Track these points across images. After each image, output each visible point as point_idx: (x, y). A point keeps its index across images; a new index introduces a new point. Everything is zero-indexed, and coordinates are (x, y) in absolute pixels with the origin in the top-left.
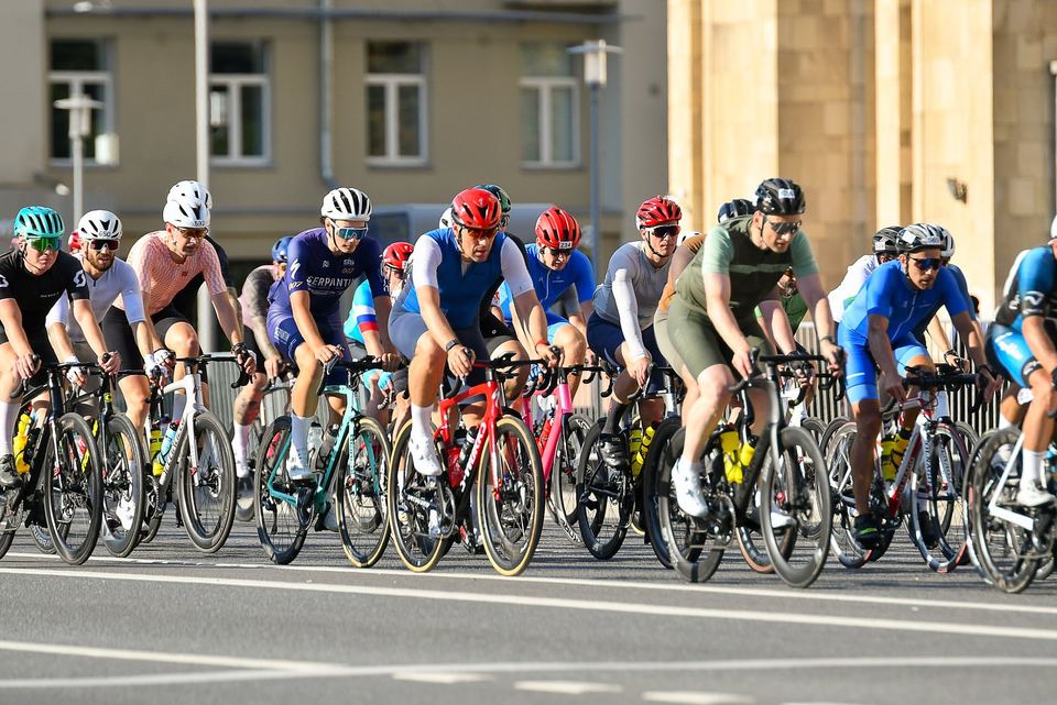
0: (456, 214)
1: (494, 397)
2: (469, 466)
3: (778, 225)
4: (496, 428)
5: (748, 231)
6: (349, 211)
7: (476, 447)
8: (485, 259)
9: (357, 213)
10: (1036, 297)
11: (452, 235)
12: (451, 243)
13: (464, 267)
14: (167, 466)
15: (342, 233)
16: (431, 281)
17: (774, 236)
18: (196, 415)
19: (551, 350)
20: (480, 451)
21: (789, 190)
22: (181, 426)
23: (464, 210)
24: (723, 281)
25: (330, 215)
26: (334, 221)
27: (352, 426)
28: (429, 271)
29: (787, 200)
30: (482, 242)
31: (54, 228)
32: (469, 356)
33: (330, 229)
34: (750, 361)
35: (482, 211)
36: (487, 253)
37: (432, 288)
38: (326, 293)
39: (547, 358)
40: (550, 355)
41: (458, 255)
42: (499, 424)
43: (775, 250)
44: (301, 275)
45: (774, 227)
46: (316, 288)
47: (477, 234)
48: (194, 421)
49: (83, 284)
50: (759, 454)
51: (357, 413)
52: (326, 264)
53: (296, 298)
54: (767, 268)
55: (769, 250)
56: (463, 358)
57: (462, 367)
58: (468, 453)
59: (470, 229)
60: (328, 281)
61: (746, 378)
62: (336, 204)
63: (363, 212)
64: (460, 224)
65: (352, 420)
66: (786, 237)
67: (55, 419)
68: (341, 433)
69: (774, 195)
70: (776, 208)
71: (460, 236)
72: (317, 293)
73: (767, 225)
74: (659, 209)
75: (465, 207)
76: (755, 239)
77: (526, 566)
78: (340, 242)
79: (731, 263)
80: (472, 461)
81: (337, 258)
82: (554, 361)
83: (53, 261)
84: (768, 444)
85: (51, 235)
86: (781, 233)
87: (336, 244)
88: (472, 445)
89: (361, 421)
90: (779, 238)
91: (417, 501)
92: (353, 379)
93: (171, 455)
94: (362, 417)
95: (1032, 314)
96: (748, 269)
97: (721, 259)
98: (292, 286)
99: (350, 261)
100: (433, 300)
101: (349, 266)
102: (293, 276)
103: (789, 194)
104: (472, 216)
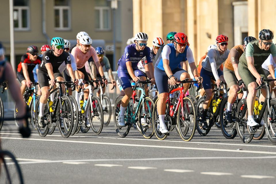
1: (182, 91)
2: (176, 110)
3: (266, 43)
4: (183, 100)
5: (258, 44)
6: (142, 38)
7: (177, 105)
8: (183, 52)
9: (144, 39)
11: (174, 45)
12: (173, 47)
13: (177, 54)
14: (85, 111)
15: (140, 44)
16: (167, 58)
17: (265, 46)
18: (92, 96)
19: (199, 78)
20: (178, 106)
21: (268, 33)
22: (88, 100)
24: (252, 59)
26: (138, 41)
27: (143, 99)
28: (167, 56)
29: (268, 36)
30: (182, 48)
31: (62, 43)
33: (137, 44)
35: (182, 39)
37: (167, 60)
38: (135, 62)
39: (198, 80)
40: (198, 79)
41: (175, 51)
42: (184, 99)
43: (265, 50)
44: (129, 57)
45: (265, 43)
46: (133, 60)
47: (181, 45)
48: (92, 98)
49: (69, 60)
50: (264, 107)
51: (144, 95)
52: (135, 54)
53: (128, 64)
54: (264, 54)
55: (264, 50)
56: (174, 80)
57: (174, 83)
58: (175, 107)
59: (179, 44)
60: (136, 58)
61: (260, 86)
62: (138, 36)
63: (146, 39)
64: (176, 42)
65: (143, 97)
66: (268, 46)
67: (60, 97)
68: (140, 101)
69: (264, 34)
70: (265, 38)
72: (133, 62)
73: (263, 43)
74: (222, 38)
75: (178, 37)
76: (260, 47)
77: (192, 138)
78: (140, 47)
79: (254, 53)
80: (176, 109)
81: (138, 52)
82: (200, 81)
83: (62, 52)
84: (267, 104)
85: (62, 45)
86: (267, 45)
87: (138, 48)
88: (176, 105)
89: (146, 98)
92: (143, 86)
93: (86, 107)
94: (146, 97)
96: (258, 55)
97: (251, 53)
98: (126, 60)
99: (142, 53)
100: (167, 64)
101: (141, 54)
102: (127, 57)
103: (268, 34)
104: (179, 40)
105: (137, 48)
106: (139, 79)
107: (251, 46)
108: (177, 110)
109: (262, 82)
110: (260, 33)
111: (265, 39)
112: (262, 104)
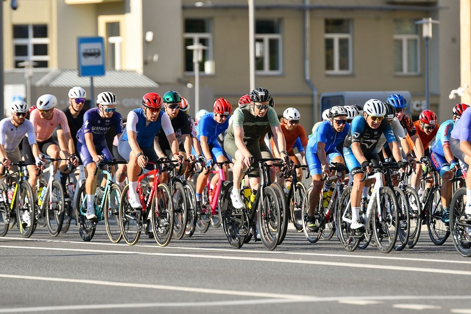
0: (144, 102)
1: (157, 175)
2: (148, 203)
4: (158, 188)
5: (249, 110)
6: (109, 101)
7: (150, 195)
8: (156, 120)
9: (112, 102)
10: (357, 135)
11: (143, 111)
12: (142, 114)
13: (147, 123)
14: (43, 202)
15: (106, 110)
16: (133, 129)
17: (258, 110)
18: (53, 181)
19: (179, 157)
20: (152, 197)
21: (263, 92)
22: (48, 186)
23: (147, 100)
24: (241, 129)
25: (100, 103)
26: (103, 106)
27: (109, 187)
28: (133, 125)
29: (262, 96)
30: (155, 114)
32: (146, 159)
33: (101, 109)
34: (250, 161)
35: (155, 101)
36: (156, 118)
37: (133, 132)
38: (99, 133)
40: (179, 158)
41: (145, 119)
42: (159, 186)
43: (259, 116)
45: (259, 107)
46: (95, 131)
47: (153, 110)
48: (52, 184)
51: (111, 181)
52: (99, 122)
53: (87, 136)
55: (257, 116)
56: (143, 160)
57: (143, 164)
58: (148, 198)
59: (150, 108)
60: (100, 128)
62: (103, 99)
63: (114, 101)
64: (146, 106)
65: (109, 184)
66: (263, 111)
68: (106, 189)
69: (257, 94)
70: (258, 99)
71: (146, 111)
72: (95, 133)
73: (255, 106)
75: (148, 99)
76: (253, 113)
78: (106, 113)
79: (243, 122)
80: (149, 201)
81: (104, 119)
86: (262, 109)
87: (104, 114)
88: (149, 194)
89: (113, 185)
90: (260, 111)
91: (129, 217)
92: (109, 168)
93: (44, 197)
95: (355, 141)
96: (251, 124)
97: (240, 121)
98: (85, 131)
99: (109, 121)
100: (134, 137)
101: (108, 123)
102: (86, 127)
103: (263, 94)
104: (150, 103)
105: (101, 114)
106: (101, 158)
107: (240, 112)
108: (150, 203)
109: (250, 163)
110: (252, 93)
111: (258, 101)
112: (255, 194)
